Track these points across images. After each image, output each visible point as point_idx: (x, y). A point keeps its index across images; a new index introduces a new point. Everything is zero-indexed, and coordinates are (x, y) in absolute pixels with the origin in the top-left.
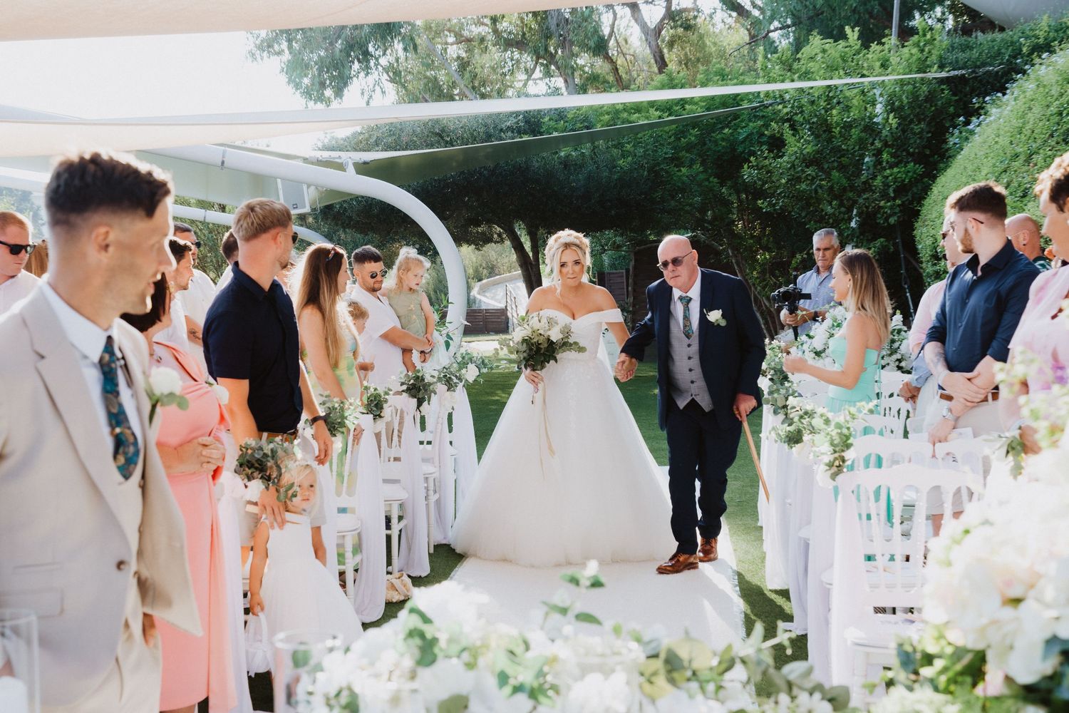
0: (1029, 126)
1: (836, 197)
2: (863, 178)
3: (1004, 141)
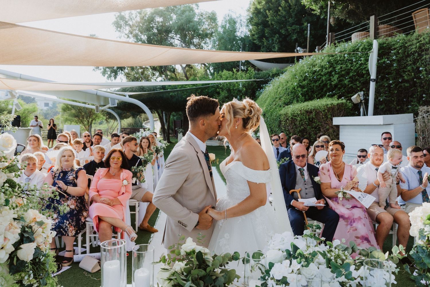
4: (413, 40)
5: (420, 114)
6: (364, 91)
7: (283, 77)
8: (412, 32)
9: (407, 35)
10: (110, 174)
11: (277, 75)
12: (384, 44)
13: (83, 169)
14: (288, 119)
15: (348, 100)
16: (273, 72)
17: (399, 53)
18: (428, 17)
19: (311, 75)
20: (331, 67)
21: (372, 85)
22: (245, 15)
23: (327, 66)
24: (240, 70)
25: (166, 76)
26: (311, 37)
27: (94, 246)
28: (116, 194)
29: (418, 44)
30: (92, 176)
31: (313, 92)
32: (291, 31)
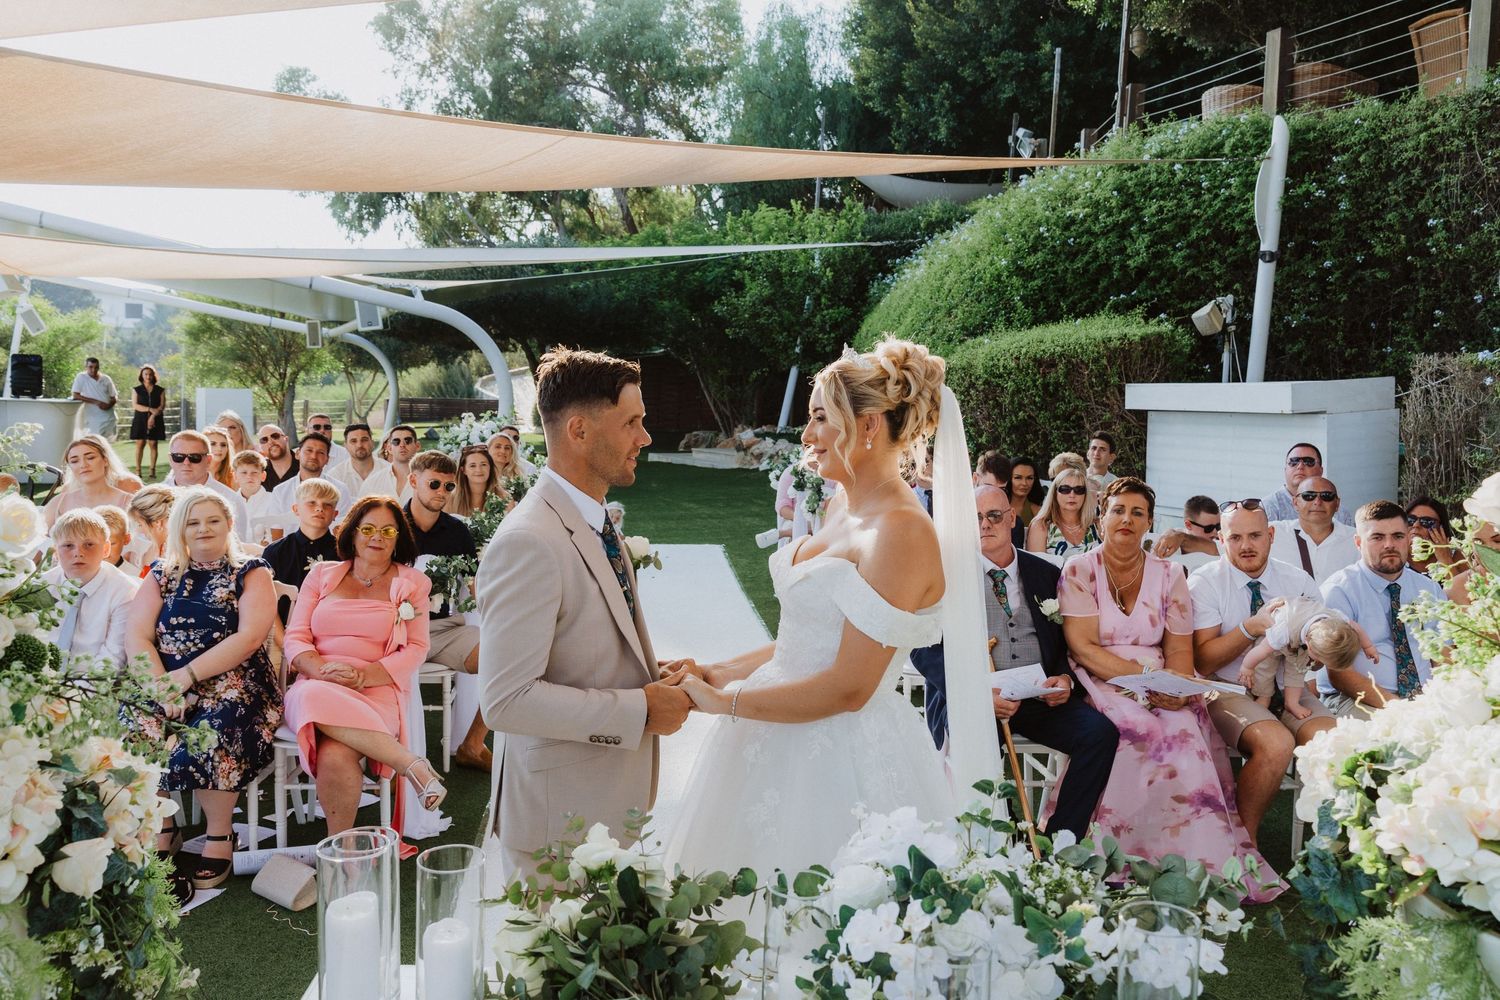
0: (946, 287)
1: (785, 329)
2: (805, 316)
3: (925, 296)
4: (1406, 122)
5: (1417, 379)
6: (1236, 293)
7: (965, 237)
8: (1406, 93)
9: (1389, 100)
10: (355, 580)
11: (944, 224)
12: (1310, 129)
13: (262, 565)
14: (972, 385)
15: (1178, 323)
16: (931, 216)
17: (1358, 166)
18: (1463, 39)
19: (1058, 233)
20: (1125, 206)
21: (1265, 273)
22: (838, 9)
23: (1114, 203)
24: (817, 203)
25: (558, 217)
26: (1065, 93)
27: (301, 820)
28: (374, 651)
29: (1423, 136)
30: (295, 588)
31: (1062, 292)
32: (994, 71)
